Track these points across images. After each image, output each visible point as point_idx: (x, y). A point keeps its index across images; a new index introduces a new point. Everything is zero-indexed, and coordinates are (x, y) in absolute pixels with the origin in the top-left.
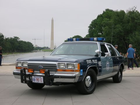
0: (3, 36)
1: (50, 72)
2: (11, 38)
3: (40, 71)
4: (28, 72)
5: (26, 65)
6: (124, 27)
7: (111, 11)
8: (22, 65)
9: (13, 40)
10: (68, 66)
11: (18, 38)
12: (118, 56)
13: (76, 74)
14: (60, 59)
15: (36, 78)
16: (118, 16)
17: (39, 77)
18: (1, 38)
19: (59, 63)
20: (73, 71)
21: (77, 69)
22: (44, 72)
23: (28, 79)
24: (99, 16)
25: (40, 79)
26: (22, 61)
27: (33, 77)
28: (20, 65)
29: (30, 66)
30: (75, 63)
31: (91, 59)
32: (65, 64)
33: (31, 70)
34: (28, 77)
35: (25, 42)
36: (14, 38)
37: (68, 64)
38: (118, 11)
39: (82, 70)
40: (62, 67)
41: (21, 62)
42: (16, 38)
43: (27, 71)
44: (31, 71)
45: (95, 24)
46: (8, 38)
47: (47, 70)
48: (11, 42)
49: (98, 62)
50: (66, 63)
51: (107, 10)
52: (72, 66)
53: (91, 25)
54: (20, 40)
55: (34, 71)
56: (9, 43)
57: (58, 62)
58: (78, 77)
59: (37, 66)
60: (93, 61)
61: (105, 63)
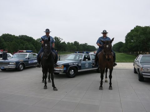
2: (83, 44)
6: (147, 37)
7: (140, 27)
11: (87, 44)
13: (62, 69)
16: (143, 30)
21: (62, 67)
24: (131, 31)
35: (91, 46)
37: (59, 65)
38: (143, 27)
39: (65, 68)
42: (86, 44)
45: (129, 35)
48: (83, 46)
51: (137, 26)
53: (127, 36)
58: (63, 71)
60: (74, 64)
61: (85, 64)
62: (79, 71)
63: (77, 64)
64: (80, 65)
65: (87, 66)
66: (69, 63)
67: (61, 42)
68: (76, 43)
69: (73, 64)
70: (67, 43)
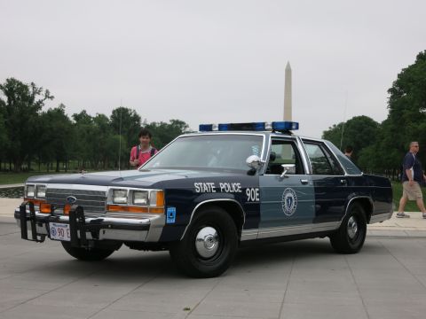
0: (137, 118)
1: (86, 213)
2: (163, 125)
3: (64, 210)
4: (41, 212)
5: (43, 194)
8: (36, 193)
9: (167, 131)
10: (134, 198)
11: (182, 123)
12: (346, 174)
13: (151, 219)
14: (121, 179)
15: (56, 228)
17: (63, 224)
18: (132, 125)
19: (114, 190)
20: (145, 210)
21: (153, 205)
22: (67, 213)
23: (41, 230)
24: (421, 57)
25: (65, 229)
26: (35, 184)
27: (51, 224)
28: (31, 194)
29: (55, 195)
30: (149, 190)
31: (217, 181)
32: (126, 191)
33: (47, 207)
34: (41, 225)
36: (170, 123)
37: (134, 191)
39: (172, 210)
40: (120, 199)
41: (33, 186)
42: (178, 124)
43: (36, 207)
44: (46, 210)
46: (154, 124)
47: (75, 207)
49: (244, 190)
50: (128, 189)
52: (144, 198)
54: (188, 129)
55: (52, 210)
56: (157, 139)
57: (110, 187)
58: (159, 226)
59: (64, 196)
60: (223, 186)
61: (278, 193)
62: (248, 234)
63: (237, 187)
64: (253, 195)
65: (289, 209)
66: (198, 180)
67: (40, 112)
68: (124, 119)
69: (218, 190)
70: (76, 117)
